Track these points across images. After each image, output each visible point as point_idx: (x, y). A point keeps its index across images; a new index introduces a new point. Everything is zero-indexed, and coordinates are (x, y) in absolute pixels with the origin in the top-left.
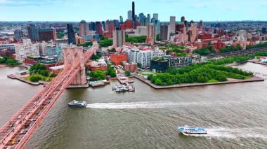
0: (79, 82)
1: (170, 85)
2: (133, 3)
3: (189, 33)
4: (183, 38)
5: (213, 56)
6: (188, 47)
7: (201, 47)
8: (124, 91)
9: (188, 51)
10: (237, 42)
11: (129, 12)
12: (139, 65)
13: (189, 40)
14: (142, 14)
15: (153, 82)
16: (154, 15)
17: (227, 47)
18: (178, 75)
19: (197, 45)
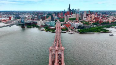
1: (84, 32)
2: (70, 5)
3: (91, 17)
4: (89, 19)
5: (98, 25)
6: (90, 22)
7: (94, 22)
8: (72, 34)
9: (90, 23)
10: (108, 21)
11: (68, 8)
12: (75, 27)
13: (91, 20)
14: (73, 9)
15: (79, 32)
16: (78, 9)
17: (104, 22)
18: (86, 30)
19: (93, 21)
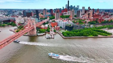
0: (33, 33)
1: (70, 37)
2: (68, 1)
3: (89, 14)
4: (86, 16)
6: (86, 20)
8: (49, 38)
9: (86, 22)
10: (111, 19)
11: (66, 5)
12: (61, 27)
13: (89, 17)
14: (72, 6)
15: (63, 35)
16: (78, 6)
17: (105, 21)
18: (75, 32)
